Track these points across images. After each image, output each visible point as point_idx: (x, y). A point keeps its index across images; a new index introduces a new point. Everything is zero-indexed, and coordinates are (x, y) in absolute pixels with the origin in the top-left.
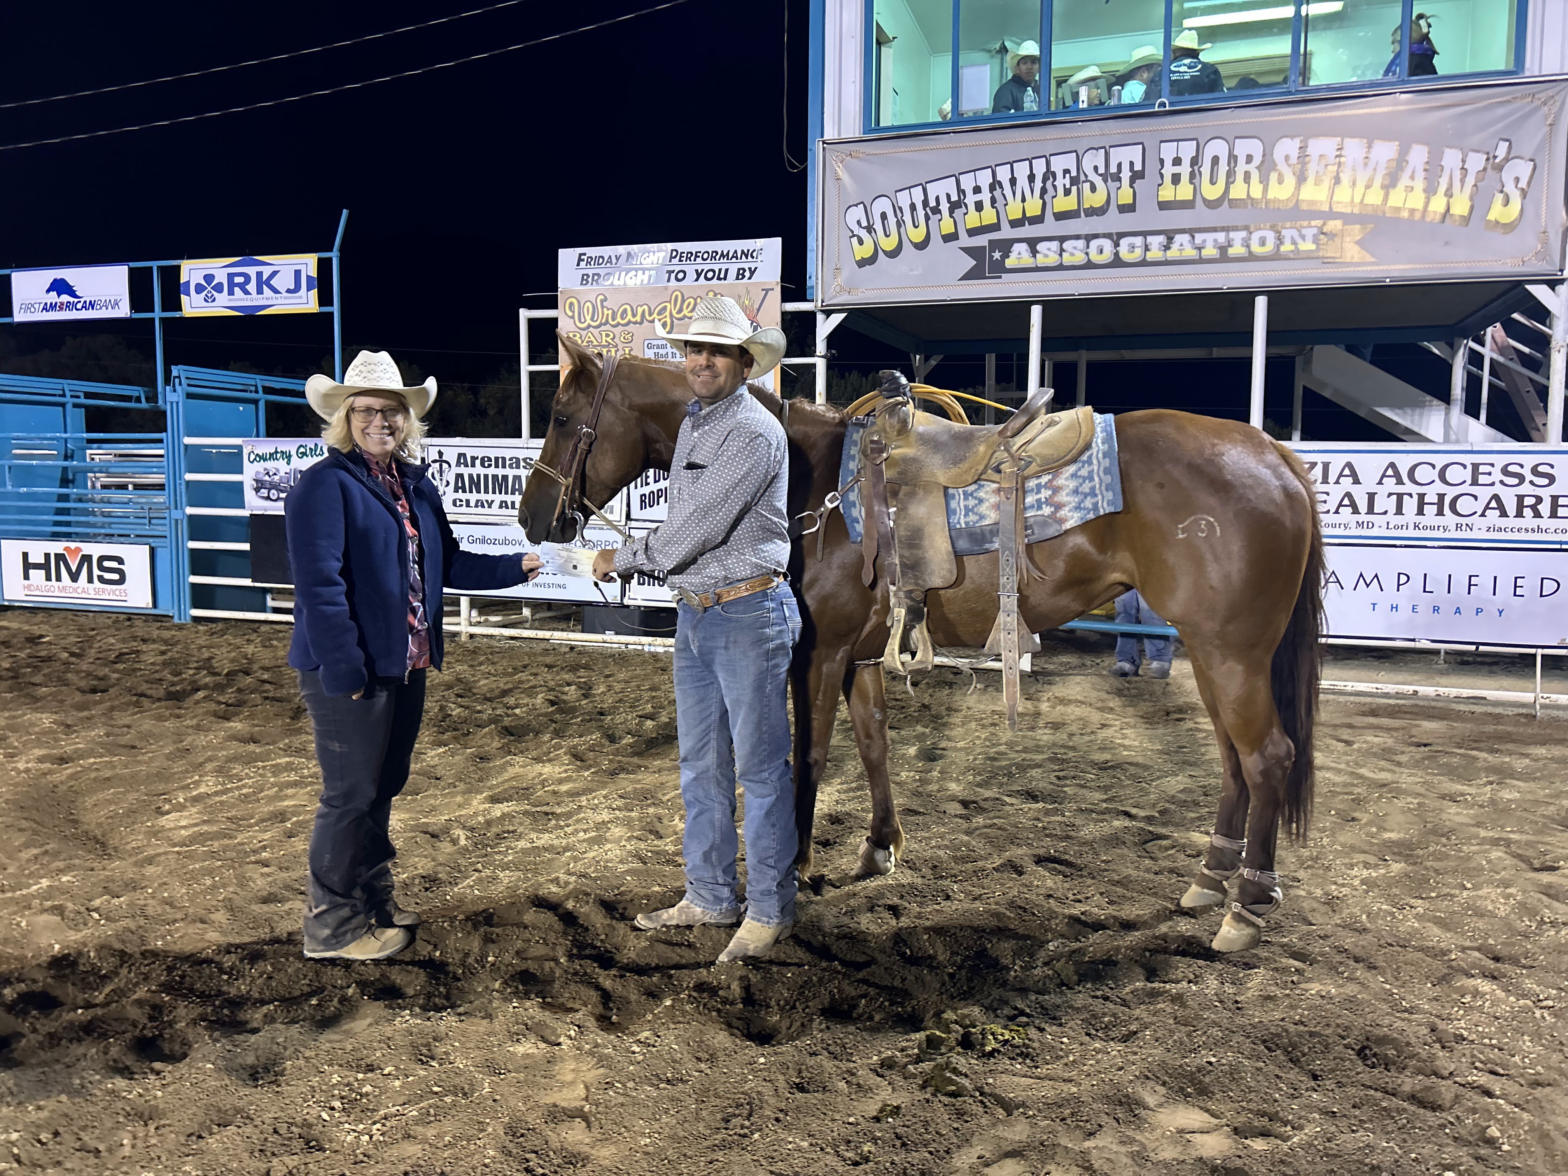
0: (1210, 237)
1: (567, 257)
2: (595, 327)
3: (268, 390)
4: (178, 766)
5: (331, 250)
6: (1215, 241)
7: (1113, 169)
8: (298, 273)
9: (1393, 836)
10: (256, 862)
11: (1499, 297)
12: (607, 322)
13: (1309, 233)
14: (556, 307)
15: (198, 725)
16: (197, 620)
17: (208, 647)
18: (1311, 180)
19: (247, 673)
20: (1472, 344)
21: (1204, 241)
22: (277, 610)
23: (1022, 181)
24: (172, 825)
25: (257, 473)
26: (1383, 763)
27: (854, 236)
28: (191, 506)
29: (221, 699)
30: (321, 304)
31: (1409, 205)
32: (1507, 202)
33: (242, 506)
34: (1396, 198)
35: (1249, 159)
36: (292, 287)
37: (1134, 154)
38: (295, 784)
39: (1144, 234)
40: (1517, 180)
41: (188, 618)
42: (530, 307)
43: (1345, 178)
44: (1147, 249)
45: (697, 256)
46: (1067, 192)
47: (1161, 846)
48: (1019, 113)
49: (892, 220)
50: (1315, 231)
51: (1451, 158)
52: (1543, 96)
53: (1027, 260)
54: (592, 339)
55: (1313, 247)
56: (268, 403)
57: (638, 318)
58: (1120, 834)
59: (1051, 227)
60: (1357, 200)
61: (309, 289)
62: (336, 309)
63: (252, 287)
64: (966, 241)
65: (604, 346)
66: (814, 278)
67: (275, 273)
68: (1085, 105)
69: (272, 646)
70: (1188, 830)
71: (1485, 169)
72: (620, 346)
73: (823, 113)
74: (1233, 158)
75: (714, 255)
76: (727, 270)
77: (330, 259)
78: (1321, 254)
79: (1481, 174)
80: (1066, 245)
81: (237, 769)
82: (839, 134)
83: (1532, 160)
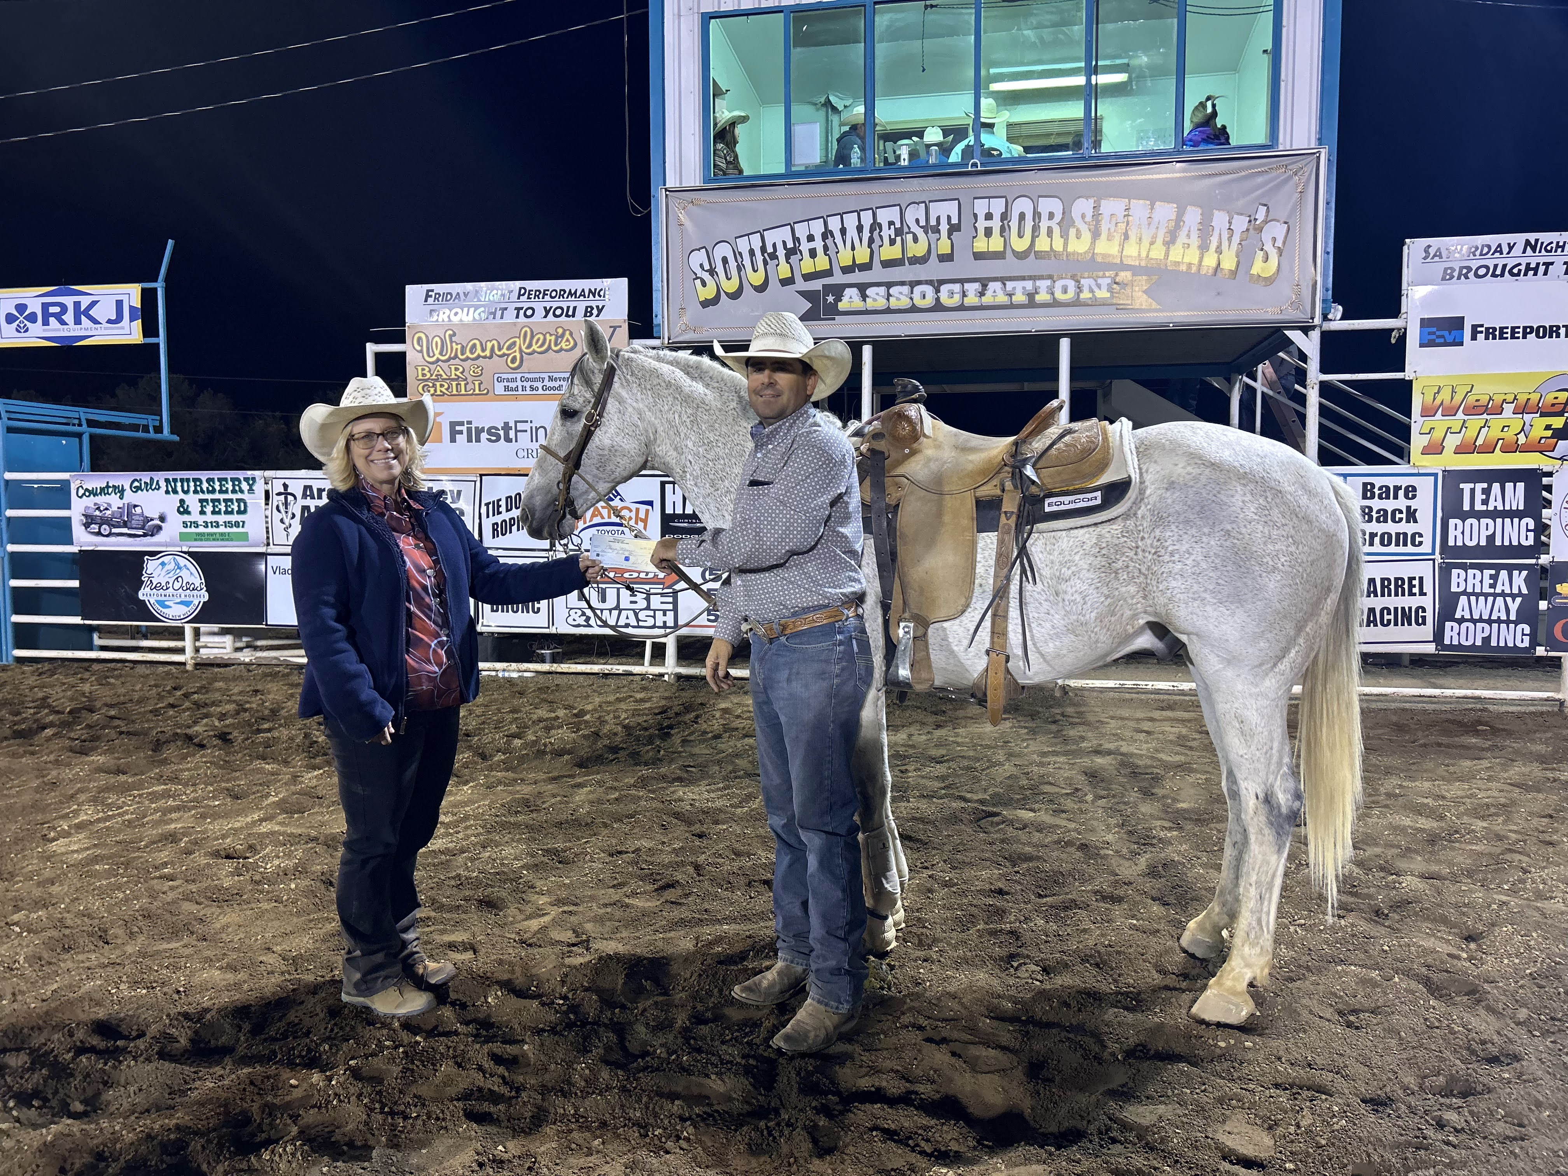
0: (1019, 285)
1: (414, 293)
2: (443, 361)
3: (91, 423)
4: (51, 798)
5: (156, 281)
6: (1024, 288)
7: (933, 222)
8: (119, 304)
9: (1184, 805)
10: (161, 877)
11: (1266, 339)
12: (456, 356)
13: (1104, 282)
14: (403, 341)
15: (57, 760)
16: (20, 660)
17: (42, 687)
18: (1104, 236)
19: (91, 710)
20: (1246, 379)
21: (1014, 288)
22: (104, 648)
23: (852, 232)
24: (63, 850)
25: (87, 508)
26: (1178, 748)
27: (697, 278)
28: (13, 543)
29: (72, 735)
30: (145, 335)
31: (1186, 260)
32: (1266, 259)
33: (71, 543)
34: (1176, 254)
35: (1051, 216)
36: (114, 317)
37: (951, 209)
38: (177, 809)
39: (962, 281)
40: (1274, 240)
41: (10, 659)
42: (377, 342)
43: (1132, 234)
44: (964, 295)
45: (545, 294)
46: (892, 242)
47: (992, 822)
48: (847, 169)
49: (732, 264)
50: (1109, 281)
51: (1220, 219)
52: (1294, 167)
53: (858, 304)
54: (441, 372)
55: (1108, 295)
56: (92, 437)
57: (488, 353)
58: (958, 814)
59: (878, 273)
60: (1144, 254)
61: (132, 320)
62: (162, 340)
63: (69, 317)
64: (801, 284)
65: (453, 380)
66: (660, 317)
67: (94, 303)
68: (906, 163)
69: (109, 684)
70: (1015, 809)
71: (1248, 230)
72: (470, 379)
73: (664, 163)
74: (1037, 215)
75: (562, 293)
76: (575, 308)
77: (155, 289)
78: (1115, 301)
79: (1245, 236)
80: (892, 291)
81: (112, 798)
82: (681, 182)
83: (1285, 223)
